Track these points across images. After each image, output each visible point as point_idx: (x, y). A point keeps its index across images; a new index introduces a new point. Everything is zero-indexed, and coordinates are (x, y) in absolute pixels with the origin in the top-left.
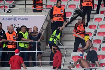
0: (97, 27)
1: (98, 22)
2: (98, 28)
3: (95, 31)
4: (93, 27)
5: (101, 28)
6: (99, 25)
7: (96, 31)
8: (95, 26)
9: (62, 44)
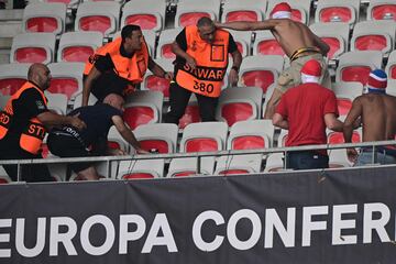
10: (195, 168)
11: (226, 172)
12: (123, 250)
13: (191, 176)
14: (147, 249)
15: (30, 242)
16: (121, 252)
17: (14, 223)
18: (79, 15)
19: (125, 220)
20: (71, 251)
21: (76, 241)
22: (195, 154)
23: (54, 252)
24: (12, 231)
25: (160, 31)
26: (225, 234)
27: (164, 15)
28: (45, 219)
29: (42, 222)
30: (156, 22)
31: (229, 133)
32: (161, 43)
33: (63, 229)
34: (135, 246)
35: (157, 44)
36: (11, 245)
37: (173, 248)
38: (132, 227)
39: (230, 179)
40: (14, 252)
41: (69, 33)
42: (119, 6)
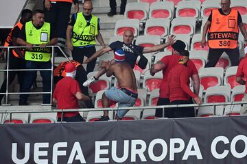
0: (146, 14)
1: (147, 4)
2: (148, 18)
3: (142, 24)
4: (137, 14)
5: (156, 17)
6: (151, 11)
7: (144, 24)
8: (142, 12)
9: (66, 54)
10: (213, 112)
11: (230, 114)
12: (172, 158)
13: (210, 116)
14: (185, 157)
15: (120, 154)
16: (171, 159)
17: (111, 143)
18: (147, 26)
19: (173, 141)
20: (143, 159)
21: (146, 153)
22: (212, 104)
23: (133, 159)
24: (109, 148)
25: (192, 35)
26: (229, 149)
27: (195, 26)
28: (128, 141)
29: (126, 143)
30: (190, 30)
31: (231, 92)
32: (193, 42)
33: (139, 147)
34: (179, 156)
35: (191, 42)
36: (109, 155)
37: (200, 157)
38: (177, 145)
39: (232, 118)
40: (111, 159)
41: (141, 36)
42: (169, 21)
